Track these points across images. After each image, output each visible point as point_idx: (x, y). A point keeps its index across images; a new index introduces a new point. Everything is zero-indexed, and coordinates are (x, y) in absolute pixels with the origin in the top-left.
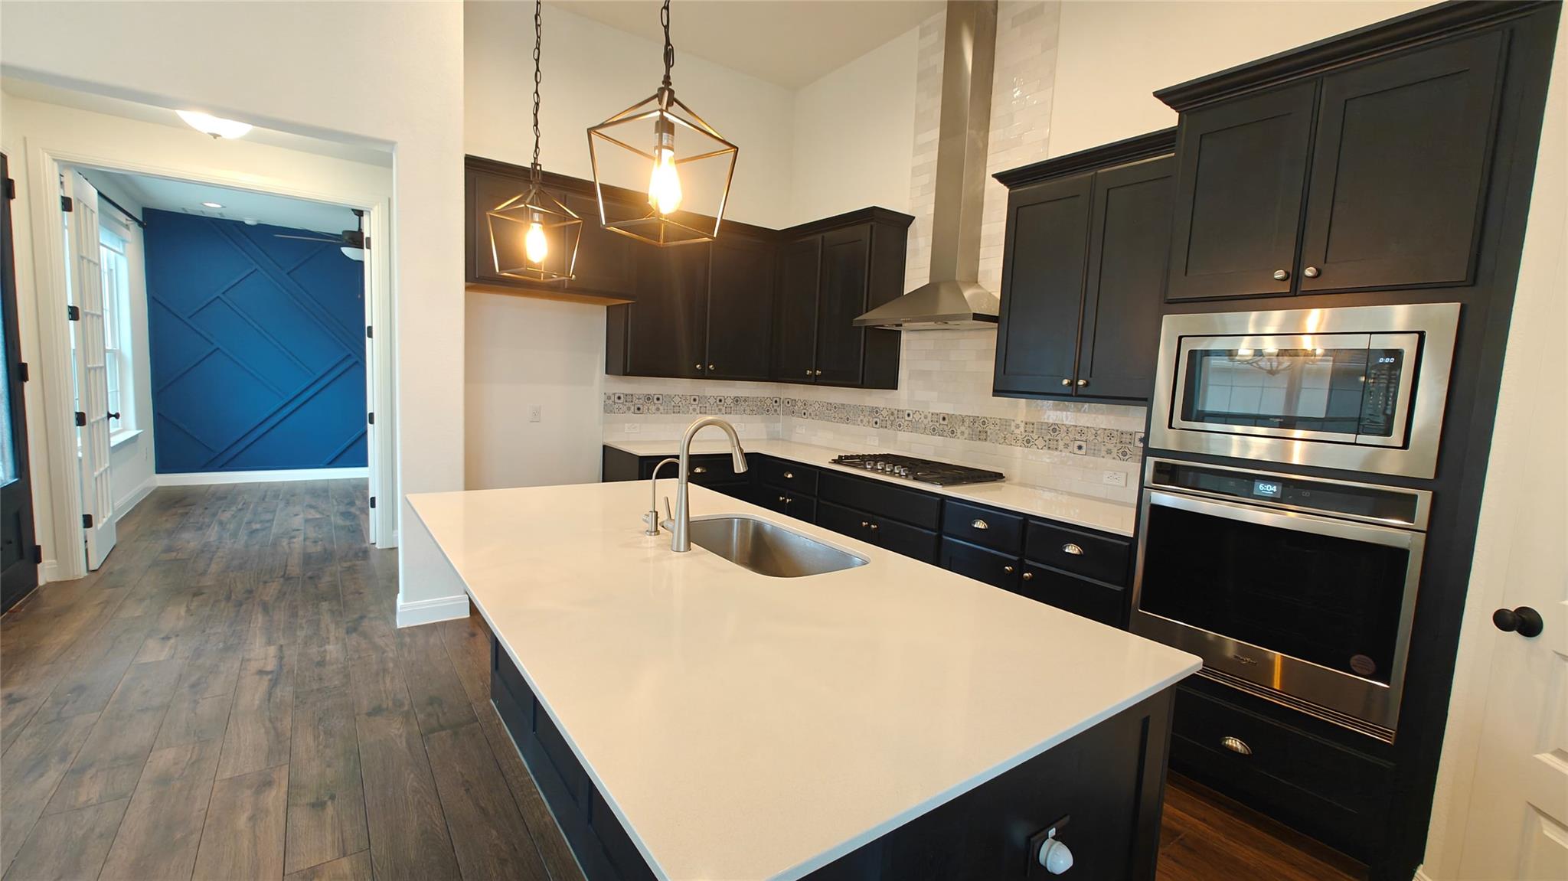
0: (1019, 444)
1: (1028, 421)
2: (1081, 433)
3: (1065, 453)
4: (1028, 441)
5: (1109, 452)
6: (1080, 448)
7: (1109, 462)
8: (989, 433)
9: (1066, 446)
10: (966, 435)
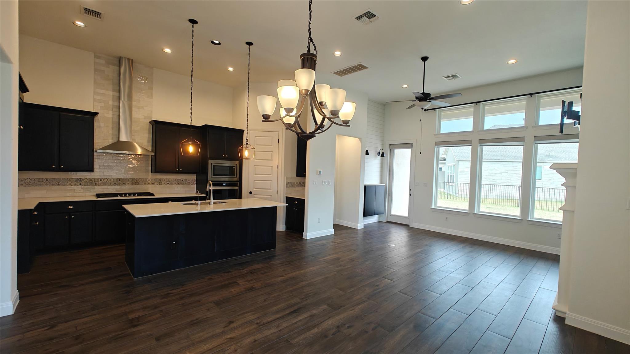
0: (150, 184)
1: (152, 178)
2: (168, 180)
4: (153, 183)
5: (175, 183)
6: (168, 183)
7: (175, 185)
8: (139, 183)
9: (164, 183)
10: (130, 184)
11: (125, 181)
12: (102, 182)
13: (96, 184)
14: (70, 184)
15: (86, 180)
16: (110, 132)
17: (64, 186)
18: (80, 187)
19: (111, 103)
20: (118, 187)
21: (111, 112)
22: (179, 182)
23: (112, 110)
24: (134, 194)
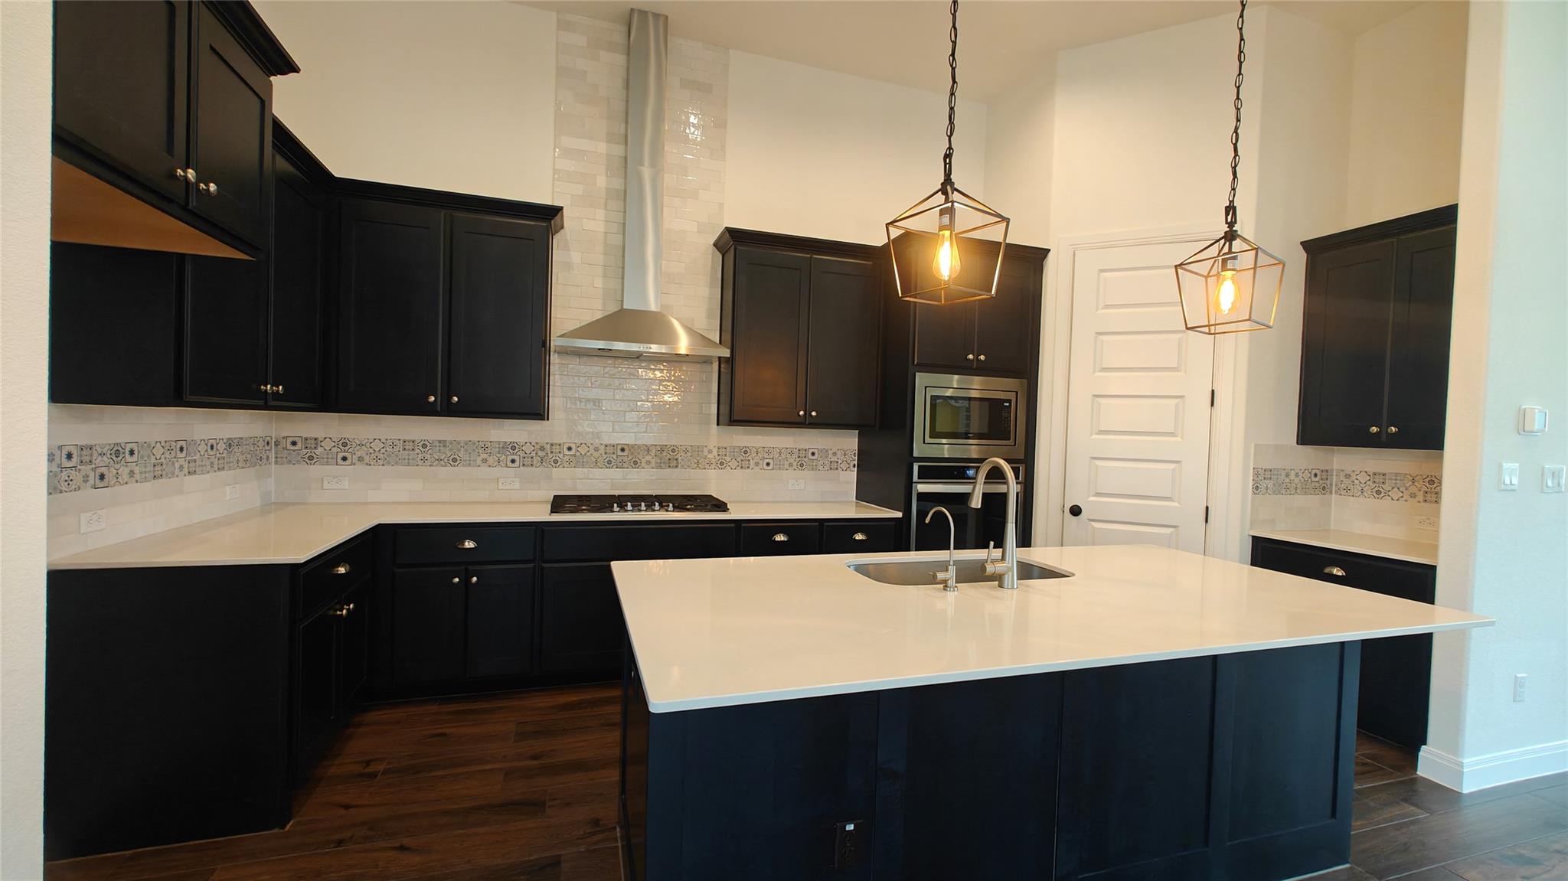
0: (713, 466)
1: (720, 445)
2: (768, 453)
3: (757, 469)
4: (722, 464)
5: (791, 465)
6: (768, 464)
7: (791, 472)
8: (680, 460)
9: (757, 464)
10: (653, 465)
11: (639, 454)
12: (574, 453)
13: (556, 462)
14: (485, 461)
15: (528, 449)
16: (599, 283)
17: (469, 465)
18: (511, 471)
19: (602, 181)
20: (615, 474)
21: (601, 214)
22: (804, 460)
23: (606, 209)
24: (663, 501)
